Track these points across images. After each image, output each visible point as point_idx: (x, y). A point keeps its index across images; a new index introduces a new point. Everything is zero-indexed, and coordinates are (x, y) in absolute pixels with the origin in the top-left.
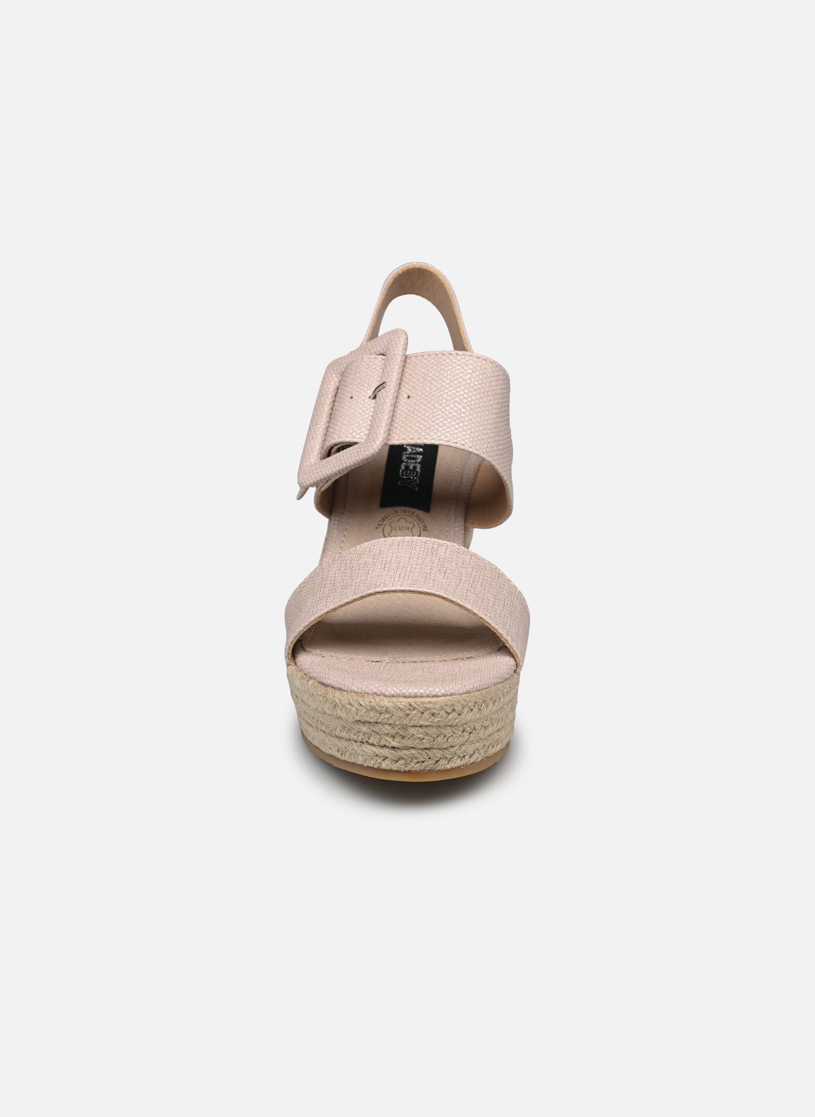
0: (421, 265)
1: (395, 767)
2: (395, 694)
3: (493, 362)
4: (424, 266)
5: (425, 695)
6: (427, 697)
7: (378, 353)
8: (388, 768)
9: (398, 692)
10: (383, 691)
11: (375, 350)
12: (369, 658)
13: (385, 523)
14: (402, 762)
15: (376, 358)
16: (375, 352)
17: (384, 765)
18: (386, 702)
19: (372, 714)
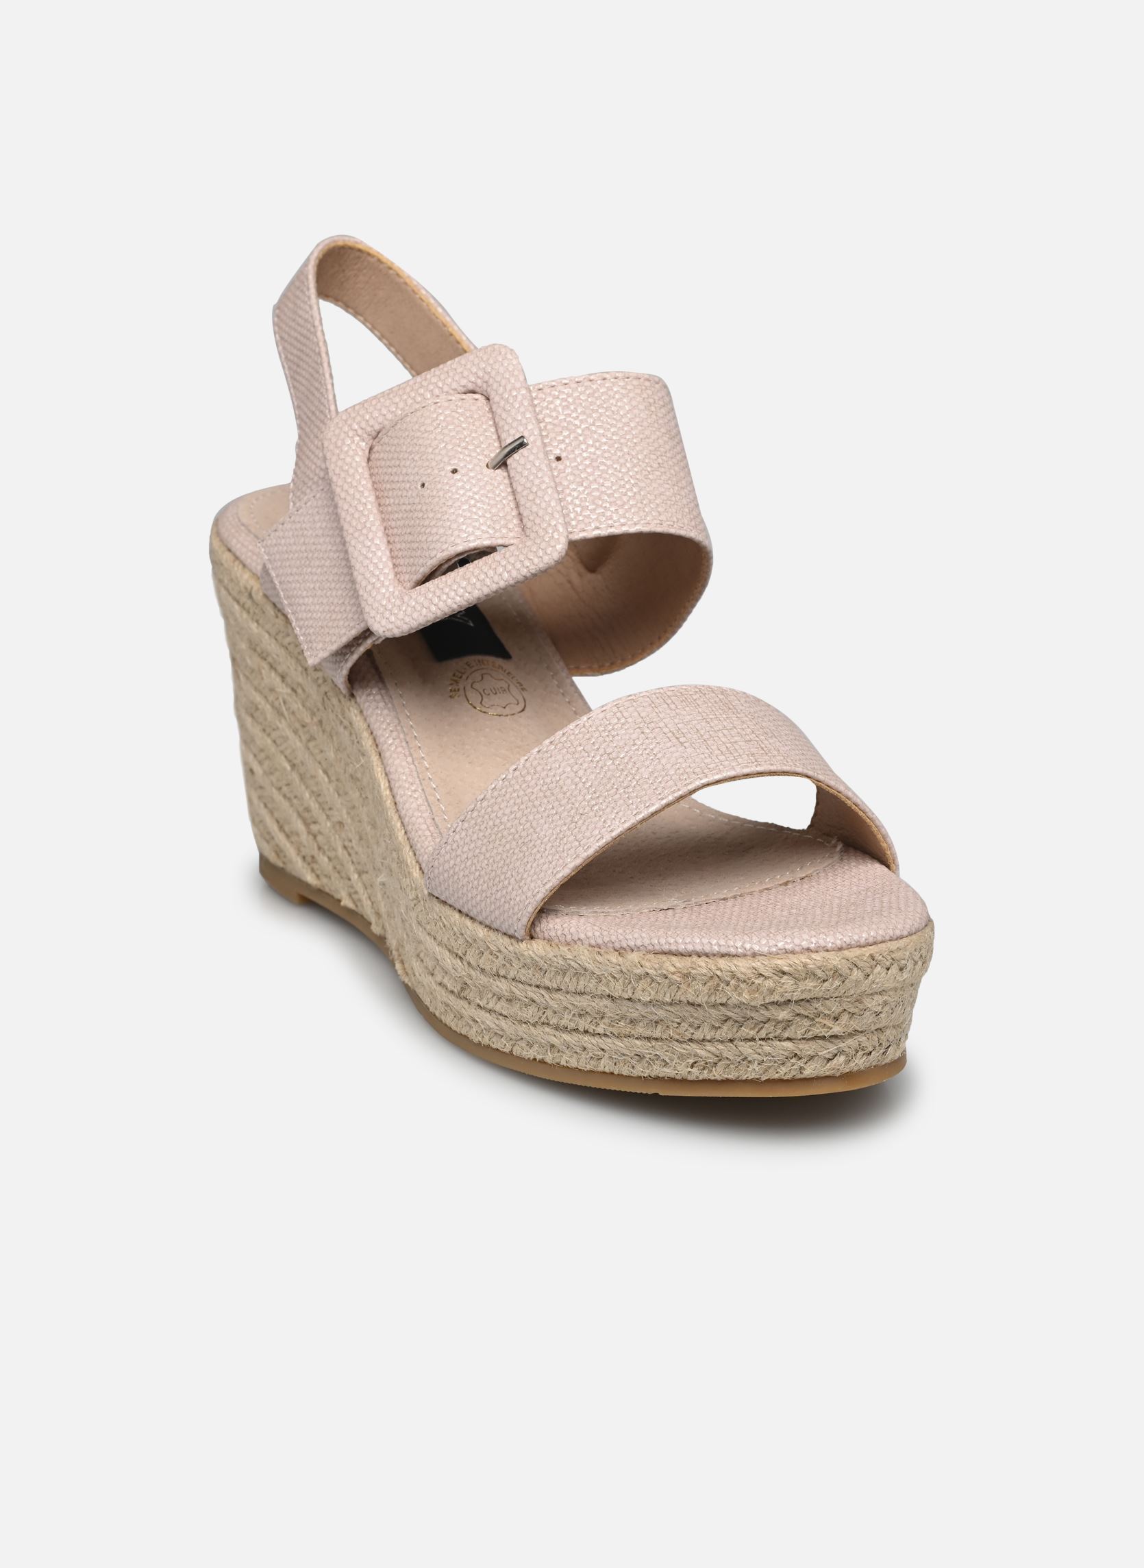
0: (344, 241)
1: (826, 1070)
2: (844, 945)
3: (649, 379)
4: (349, 241)
5: (887, 938)
6: (890, 940)
7: (463, 390)
8: (814, 1074)
9: (847, 939)
10: (822, 943)
11: (455, 385)
12: (655, 905)
13: (461, 686)
14: (842, 1059)
15: (463, 399)
16: (455, 390)
17: (809, 1072)
18: (835, 960)
19: (810, 984)
